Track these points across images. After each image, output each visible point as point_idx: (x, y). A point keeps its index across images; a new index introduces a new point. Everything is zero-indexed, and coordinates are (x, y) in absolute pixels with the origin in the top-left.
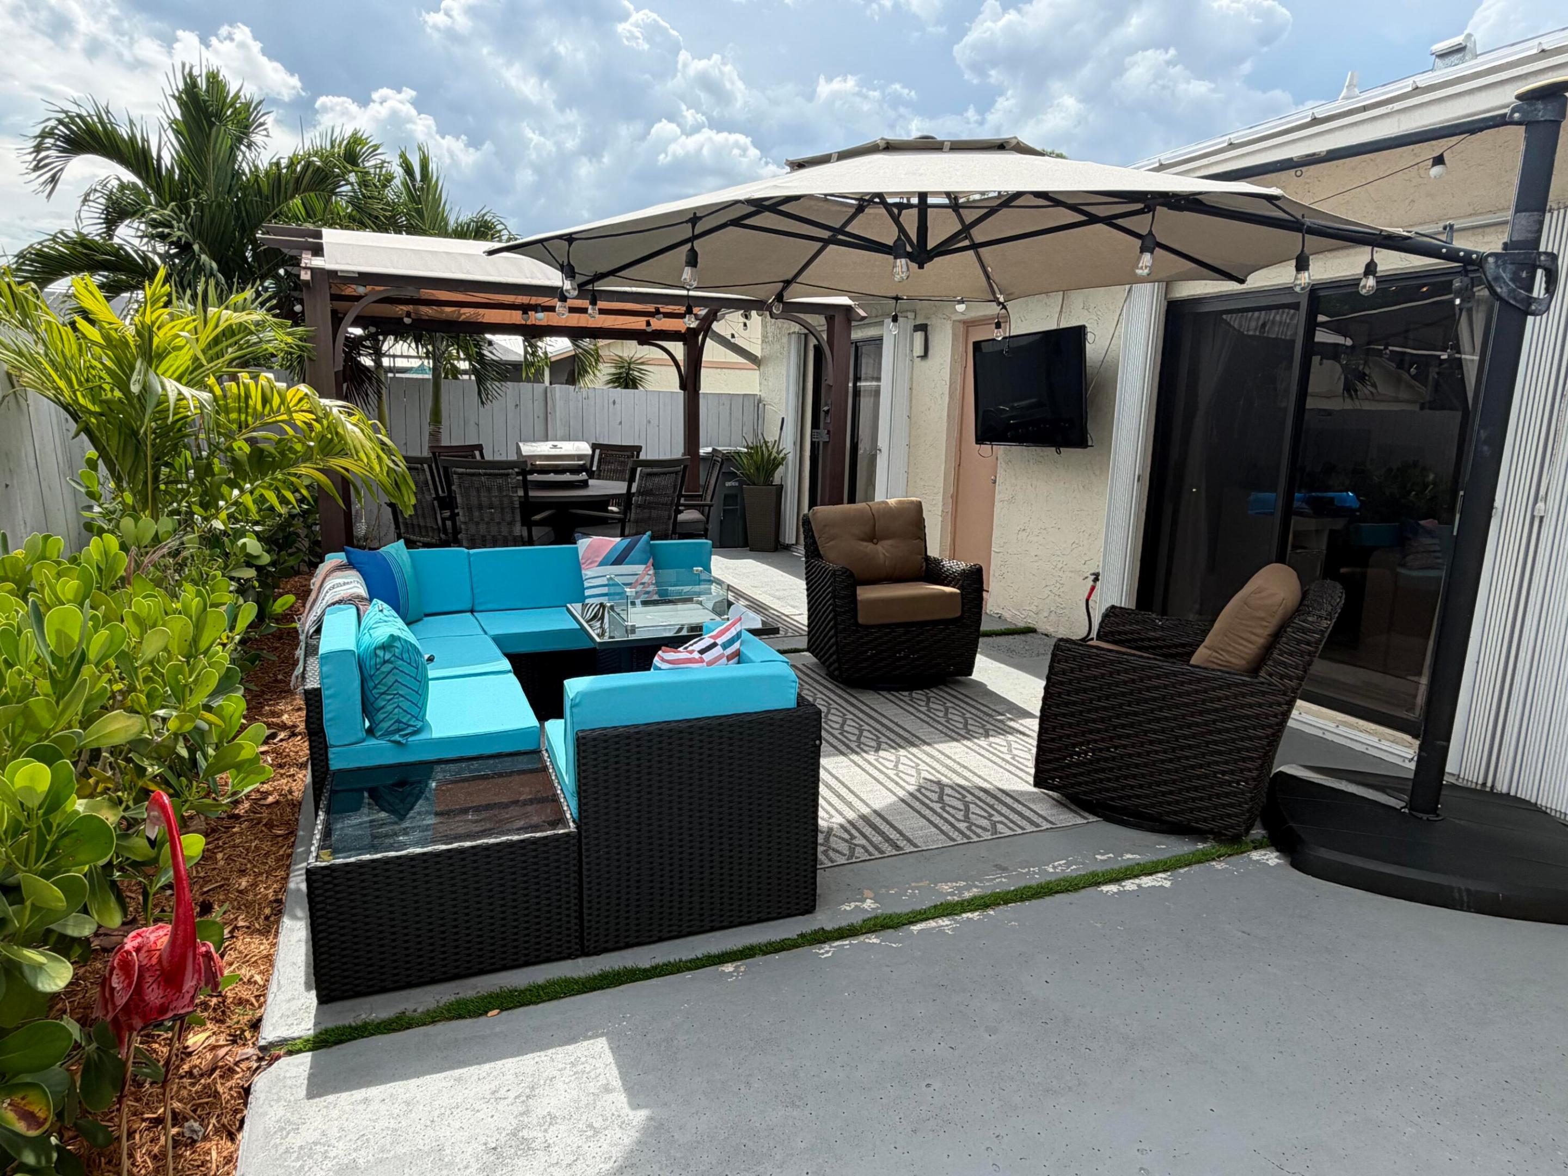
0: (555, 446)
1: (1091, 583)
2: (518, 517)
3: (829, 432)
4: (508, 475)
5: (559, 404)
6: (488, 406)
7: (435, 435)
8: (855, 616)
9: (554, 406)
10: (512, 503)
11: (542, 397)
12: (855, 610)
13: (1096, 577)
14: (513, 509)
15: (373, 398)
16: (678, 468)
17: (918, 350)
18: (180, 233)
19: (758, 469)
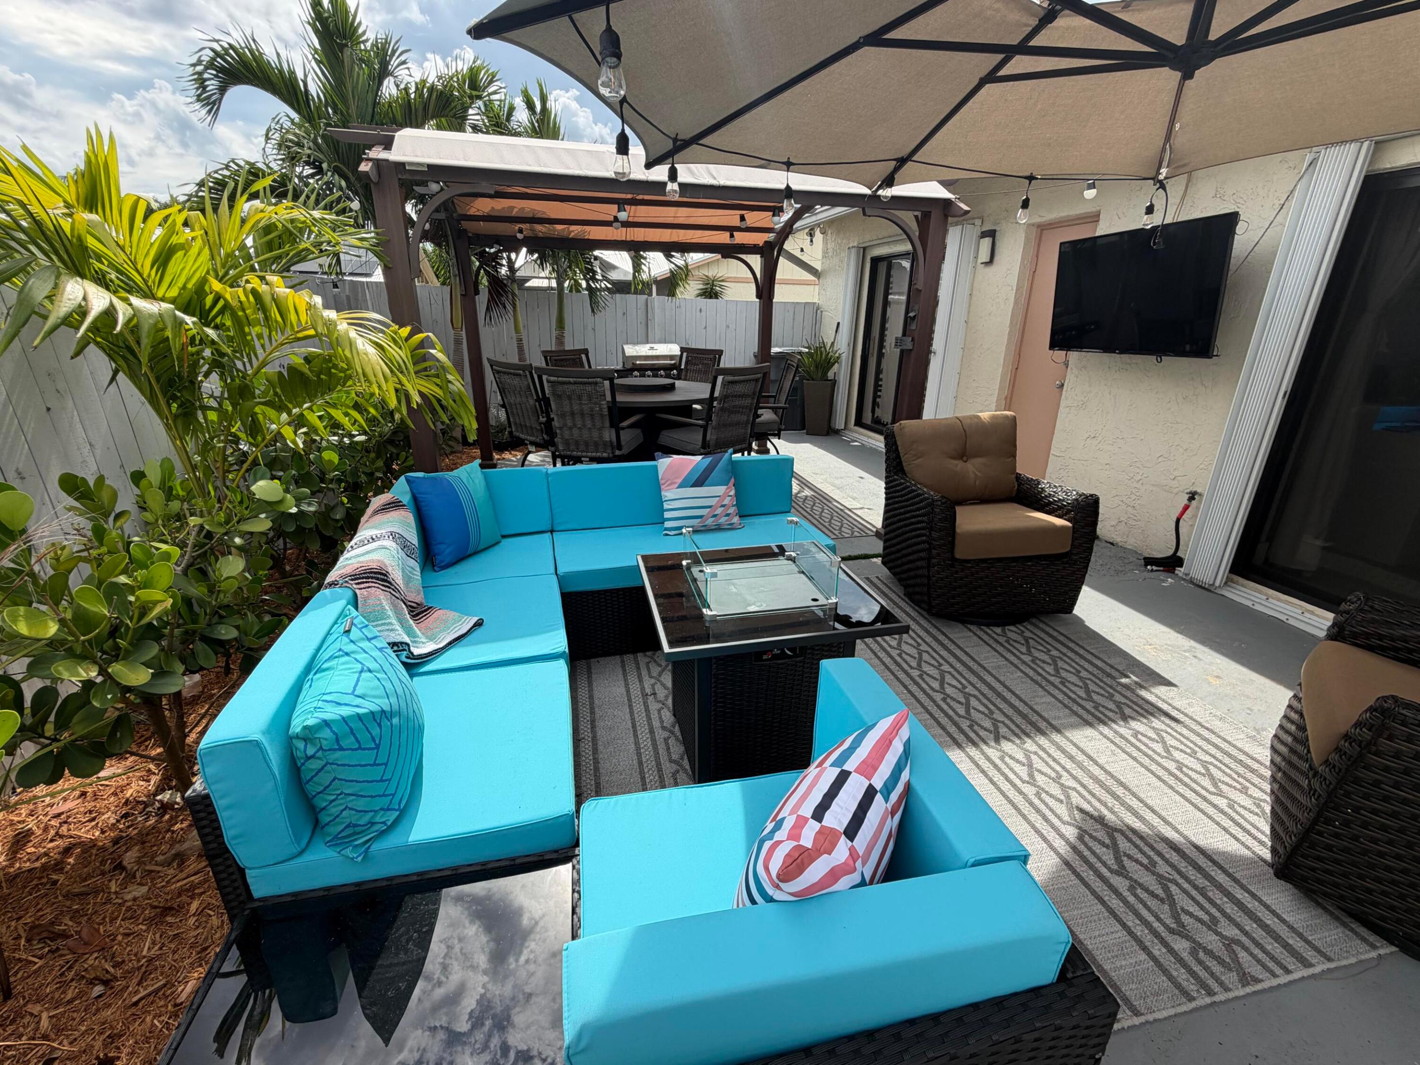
0: (652, 348)
1: (1186, 502)
2: (607, 424)
3: (913, 340)
4: (596, 383)
5: (657, 311)
6: (598, 315)
7: (560, 340)
8: (952, 552)
9: (653, 314)
10: (601, 409)
11: (643, 307)
12: (952, 544)
13: (1192, 496)
14: (602, 416)
15: (509, 307)
16: (759, 376)
17: (984, 256)
18: (309, 152)
19: (817, 367)
